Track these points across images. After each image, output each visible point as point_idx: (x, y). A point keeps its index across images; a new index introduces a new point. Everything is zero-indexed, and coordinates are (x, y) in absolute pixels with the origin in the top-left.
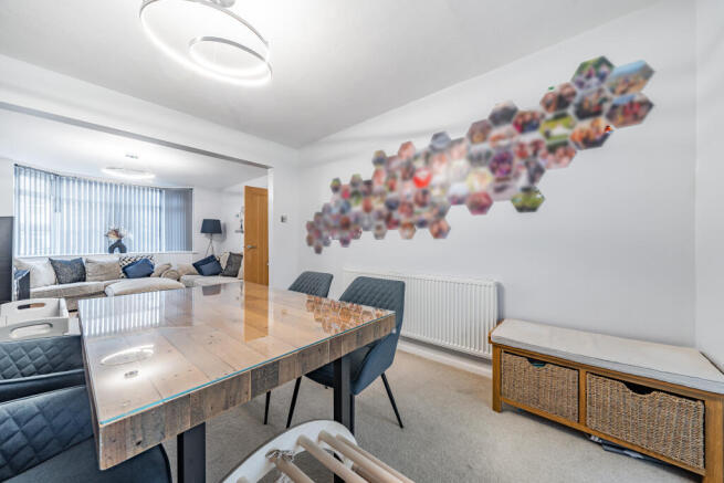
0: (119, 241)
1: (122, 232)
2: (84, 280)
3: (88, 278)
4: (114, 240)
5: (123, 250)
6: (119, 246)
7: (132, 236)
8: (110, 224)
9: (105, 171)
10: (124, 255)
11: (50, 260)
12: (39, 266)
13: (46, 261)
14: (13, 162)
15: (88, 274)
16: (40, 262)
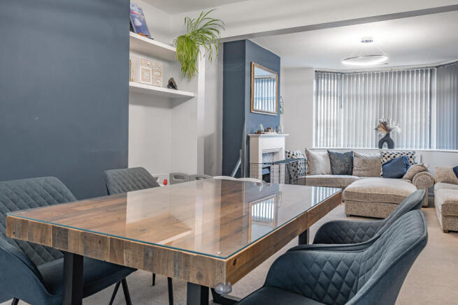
0: (388, 135)
1: (390, 126)
2: (351, 174)
3: (354, 172)
4: (383, 134)
5: (391, 145)
6: (387, 141)
7: (399, 130)
8: (380, 117)
9: (345, 63)
10: (390, 151)
11: (329, 152)
12: (320, 156)
13: (326, 153)
14: (314, 70)
15: (355, 168)
16: (321, 153)
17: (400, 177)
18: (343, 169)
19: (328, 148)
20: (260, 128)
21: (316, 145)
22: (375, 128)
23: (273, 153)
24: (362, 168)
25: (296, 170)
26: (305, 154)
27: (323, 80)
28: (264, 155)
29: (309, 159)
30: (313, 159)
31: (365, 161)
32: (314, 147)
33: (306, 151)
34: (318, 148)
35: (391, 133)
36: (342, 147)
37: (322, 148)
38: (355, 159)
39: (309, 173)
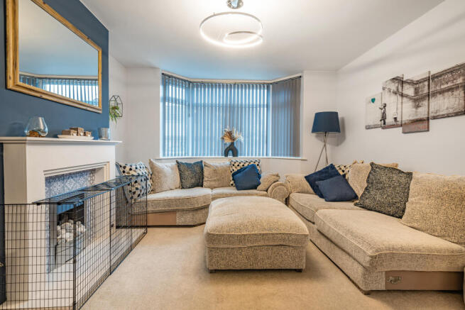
0: (232, 144)
2: (202, 186)
3: (205, 184)
5: (235, 153)
7: (242, 139)
8: (226, 128)
10: (234, 159)
11: (178, 162)
12: (168, 168)
13: (174, 163)
14: (161, 72)
15: (205, 179)
16: (169, 164)
17: (255, 187)
18: (193, 181)
19: (177, 157)
20: (38, 125)
21: (164, 155)
22: (221, 137)
23: (93, 171)
24: (213, 179)
25: (134, 189)
26: (149, 167)
27: (170, 87)
28: (50, 180)
29: (154, 173)
30: (158, 172)
31: (215, 171)
32: (161, 157)
33: (151, 163)
34: (166, 157)
35: (235, 142)
36: (190, 156)
37: (170, 157)
38: (205, 169)
39: (153, 191)
